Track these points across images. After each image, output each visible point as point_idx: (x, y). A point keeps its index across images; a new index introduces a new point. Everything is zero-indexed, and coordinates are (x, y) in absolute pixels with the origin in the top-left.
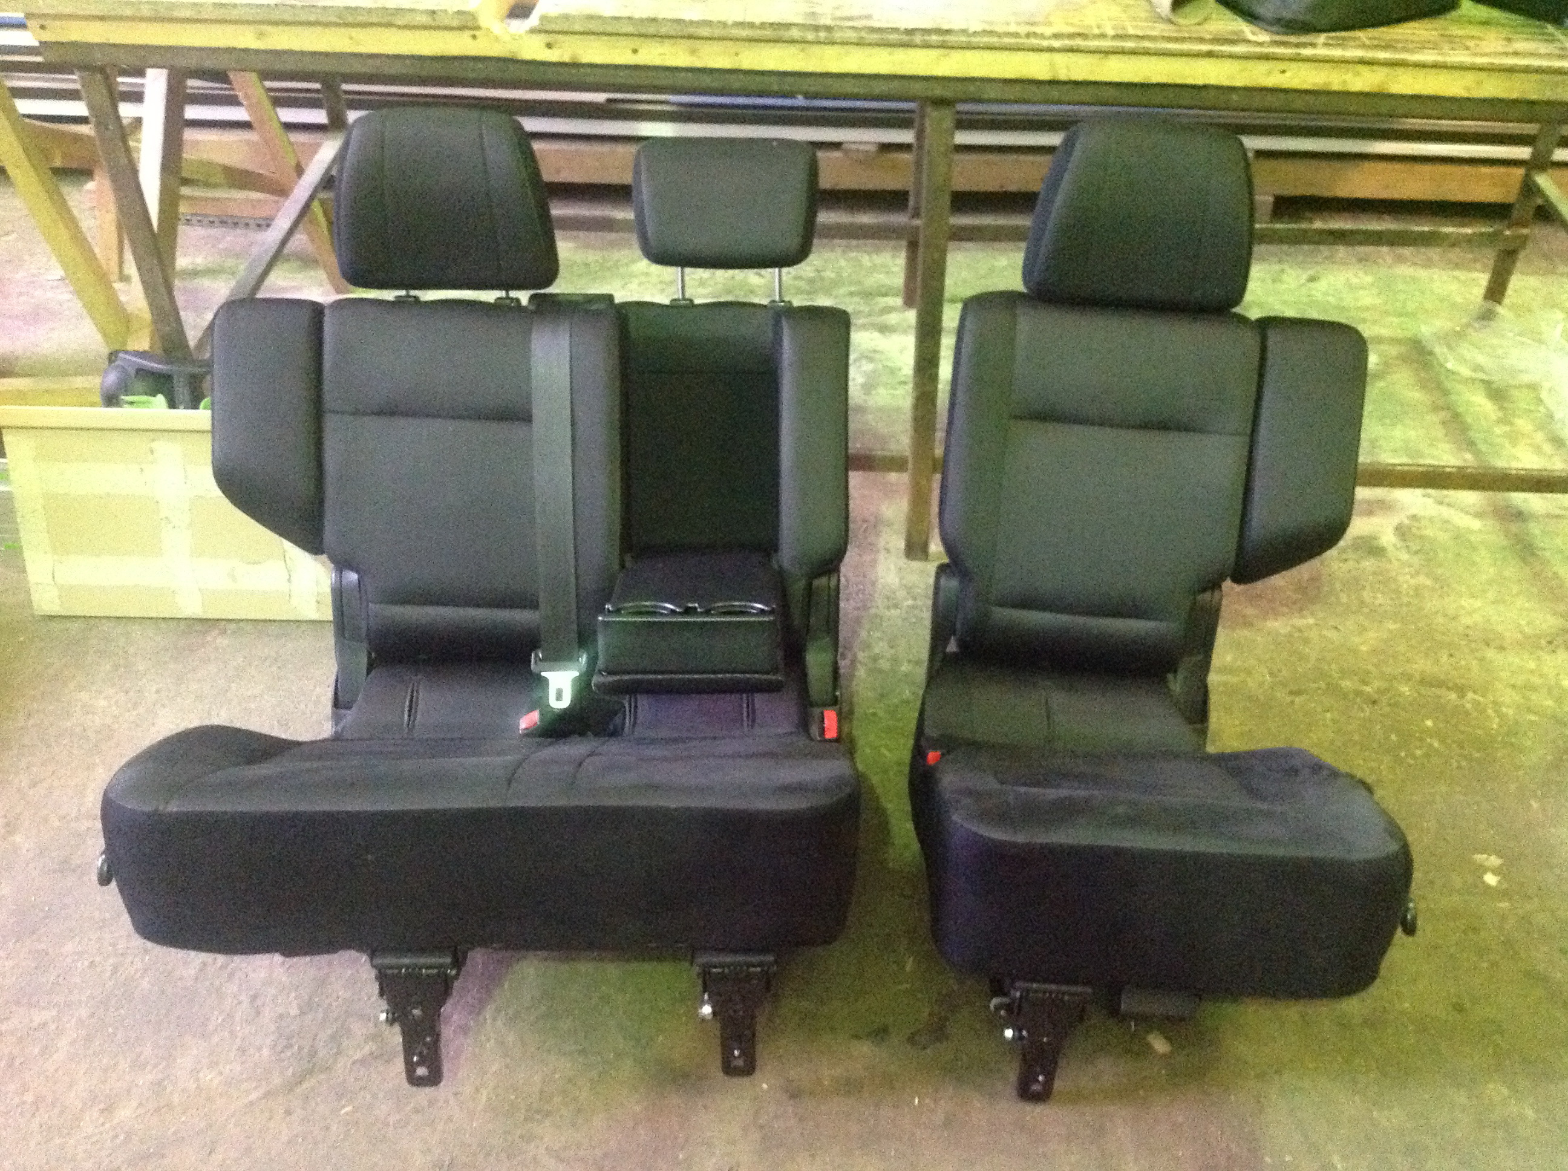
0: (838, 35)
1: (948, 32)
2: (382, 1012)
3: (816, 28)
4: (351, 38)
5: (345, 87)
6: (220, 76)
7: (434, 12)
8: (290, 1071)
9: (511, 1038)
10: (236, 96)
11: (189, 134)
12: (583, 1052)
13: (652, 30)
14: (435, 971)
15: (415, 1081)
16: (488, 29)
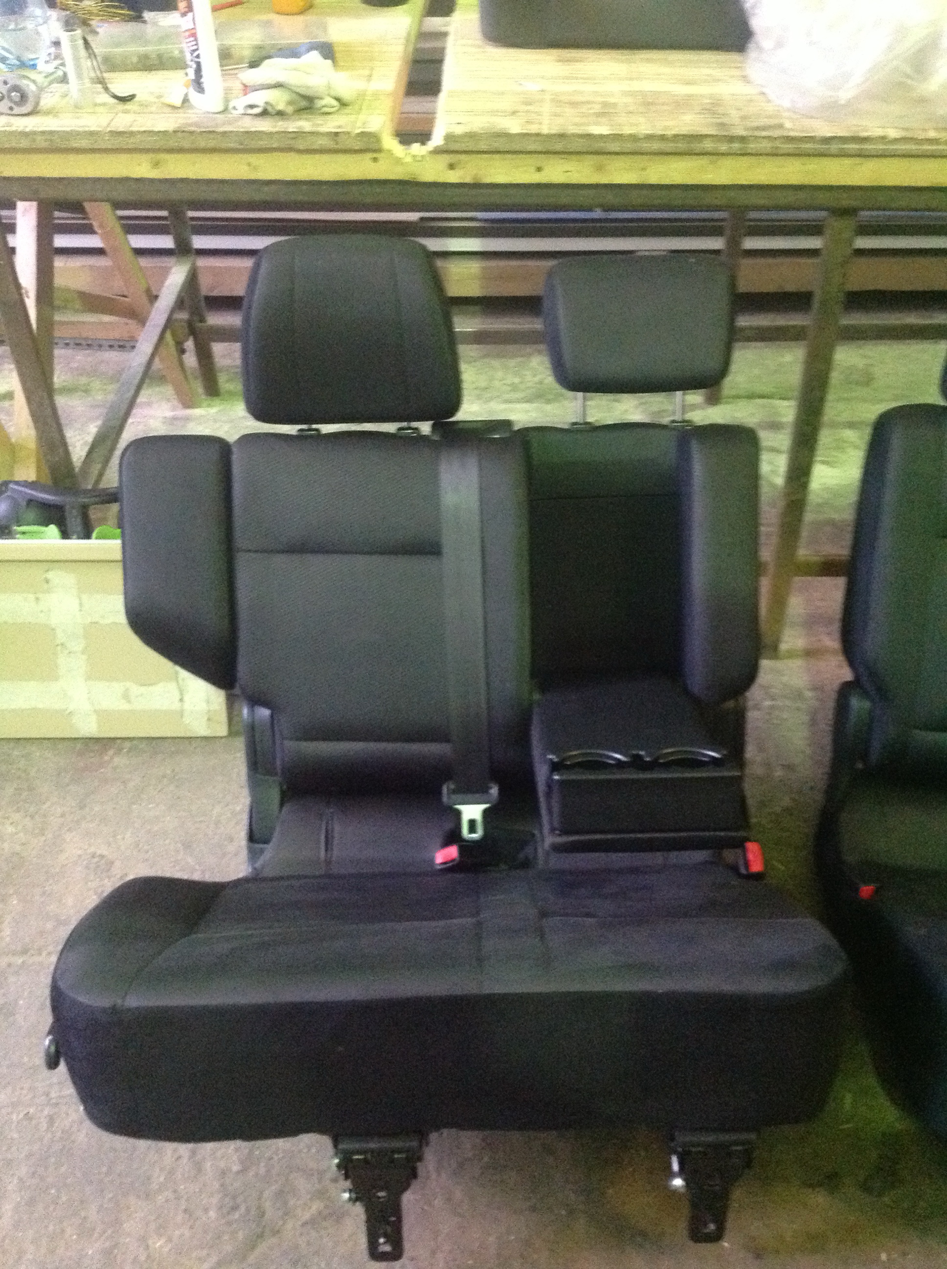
0: (752, 146)
1: (866, 140)
2: (345, 1191)
3: (731, 139)
4: (249, 164)
5: (191, 214)
6: (77, 207)
7: (336, 134)
8: (240, 1235)
9: (458, 1194)
10: (91, 225)
11: (59, 263)
12: (533, 1209)
13: (559, 147)
14: (404, 1156)
15: (375, 1255)
16: (389, 151)
